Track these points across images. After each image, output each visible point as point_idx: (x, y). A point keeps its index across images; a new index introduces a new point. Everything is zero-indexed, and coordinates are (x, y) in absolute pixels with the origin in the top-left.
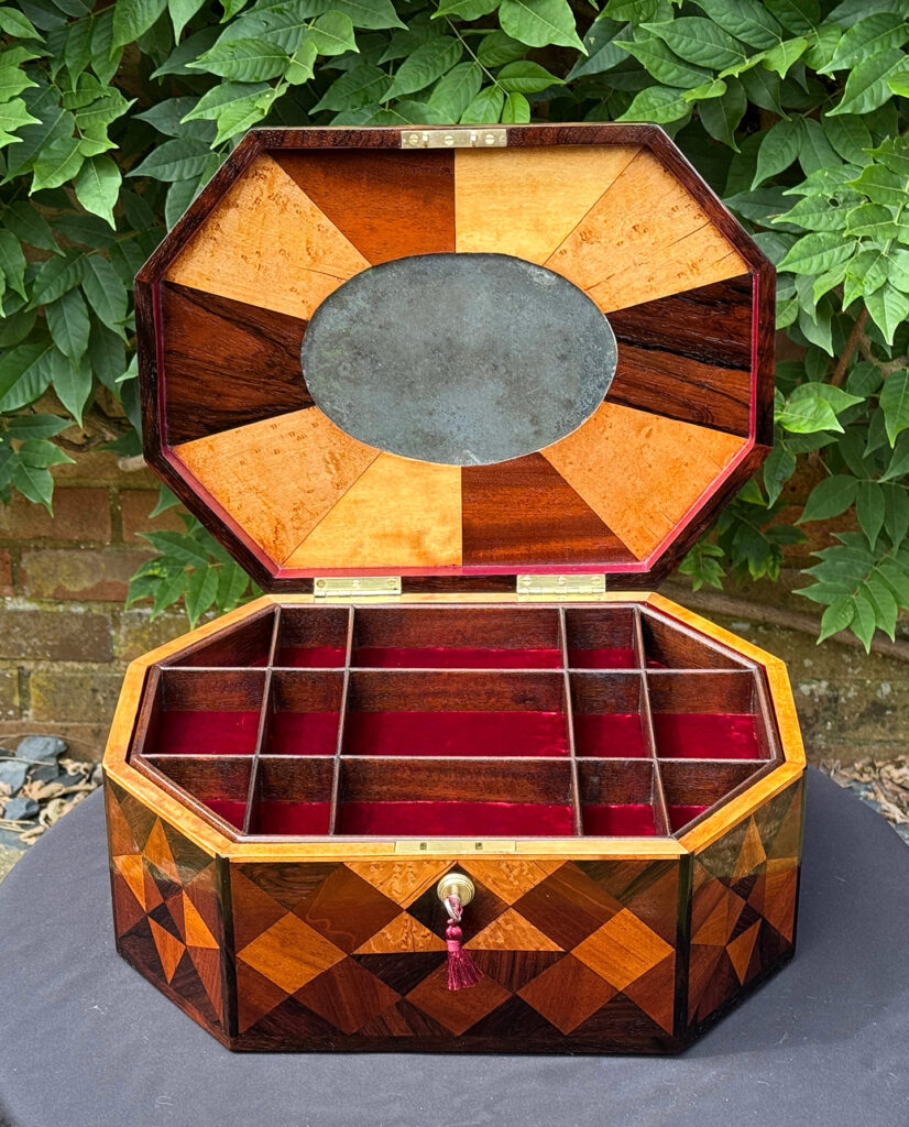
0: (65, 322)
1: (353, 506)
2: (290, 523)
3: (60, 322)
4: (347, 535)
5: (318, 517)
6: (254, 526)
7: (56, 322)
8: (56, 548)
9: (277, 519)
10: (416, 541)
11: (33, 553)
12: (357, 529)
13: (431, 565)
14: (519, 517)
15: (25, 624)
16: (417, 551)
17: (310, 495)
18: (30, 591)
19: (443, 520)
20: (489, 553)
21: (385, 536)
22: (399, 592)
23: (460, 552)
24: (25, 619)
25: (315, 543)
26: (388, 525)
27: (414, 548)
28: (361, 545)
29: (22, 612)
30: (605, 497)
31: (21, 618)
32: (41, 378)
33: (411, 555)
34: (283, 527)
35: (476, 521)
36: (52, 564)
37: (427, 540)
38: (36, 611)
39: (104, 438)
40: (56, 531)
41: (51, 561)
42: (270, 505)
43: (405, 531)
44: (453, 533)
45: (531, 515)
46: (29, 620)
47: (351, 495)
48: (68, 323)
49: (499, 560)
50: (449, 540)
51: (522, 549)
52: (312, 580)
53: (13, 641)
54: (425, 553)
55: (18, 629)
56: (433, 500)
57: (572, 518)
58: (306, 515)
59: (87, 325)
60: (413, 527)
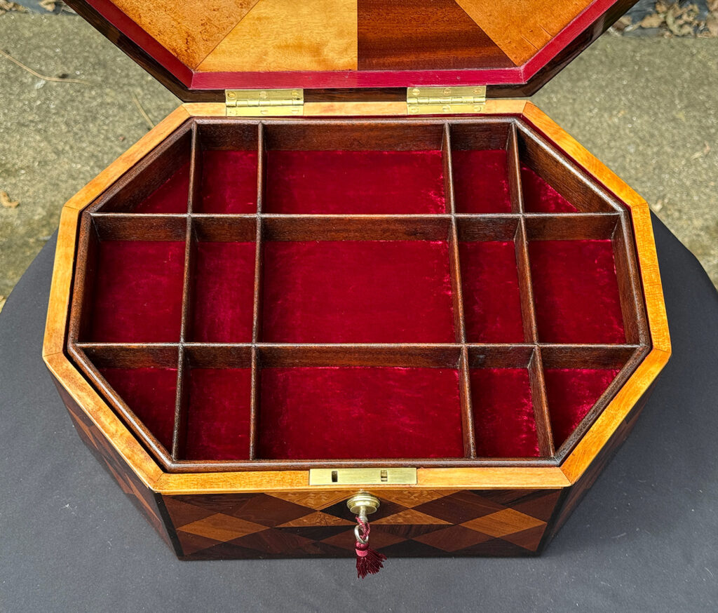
1: (256, 22)
2: (199, 36)
4: (252, 46)
5: (225, 31)
6: (166, 38)
9: (187, 33)
10: (316, 50)
12: (260, 41)
13: (330, 69)
14: (410, 32)
16: (316, 58)
17: (216, 12)
19: (341, 34)
20: (381, 61)
21: (287, 47)
22: (301, 102)
23: (356, 59)
25: (224, 52)
26: (290, 38)
27: (314, 56)
28: (266, 54)
30: (490, 15)
33: (312, 61)
34: (194, 39)
35: (370, 36)
37: (325, 50)
42: (179, 20)
43: (306, 43)
44: (349, 45)
45: (421, 29)
47: (254, 12)
49: (389, 66)
50: (346, 50)
51: (412, 58)
52: (223, 91)
54: (324, 61)
56: (330, 18)
57: (459, 32)
58: (214, 31)
60: (312, 40)
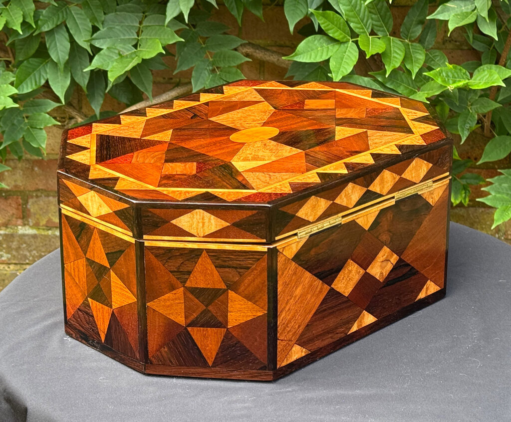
0: (56, 43)
3: (53, 43)
7: (50, 44)
8: (48, 196)
11: (35, 199)
15: (29, 243)
18: (32, 222)
24: (29, 239)
29: (28, 235)
31: (26, 238)
32: (42, 77)
36: (46, 206)
38: (35, 235)
39: (77, 121)
40: (49, 186)
41: (45, 204)
46: (32, 240)
48: (58, 44)
53: (21, 252)
55: (24, 245)
59: (68, 45)
